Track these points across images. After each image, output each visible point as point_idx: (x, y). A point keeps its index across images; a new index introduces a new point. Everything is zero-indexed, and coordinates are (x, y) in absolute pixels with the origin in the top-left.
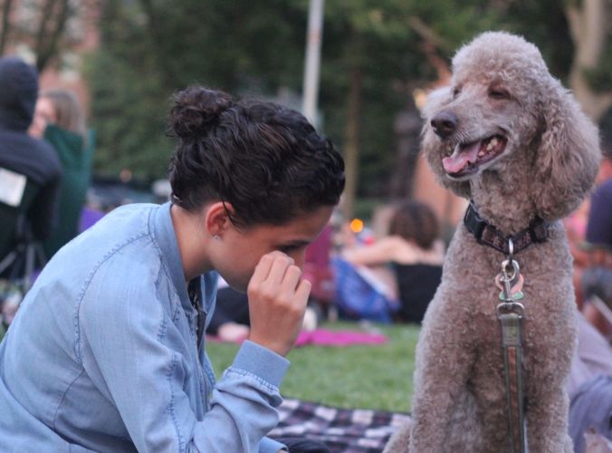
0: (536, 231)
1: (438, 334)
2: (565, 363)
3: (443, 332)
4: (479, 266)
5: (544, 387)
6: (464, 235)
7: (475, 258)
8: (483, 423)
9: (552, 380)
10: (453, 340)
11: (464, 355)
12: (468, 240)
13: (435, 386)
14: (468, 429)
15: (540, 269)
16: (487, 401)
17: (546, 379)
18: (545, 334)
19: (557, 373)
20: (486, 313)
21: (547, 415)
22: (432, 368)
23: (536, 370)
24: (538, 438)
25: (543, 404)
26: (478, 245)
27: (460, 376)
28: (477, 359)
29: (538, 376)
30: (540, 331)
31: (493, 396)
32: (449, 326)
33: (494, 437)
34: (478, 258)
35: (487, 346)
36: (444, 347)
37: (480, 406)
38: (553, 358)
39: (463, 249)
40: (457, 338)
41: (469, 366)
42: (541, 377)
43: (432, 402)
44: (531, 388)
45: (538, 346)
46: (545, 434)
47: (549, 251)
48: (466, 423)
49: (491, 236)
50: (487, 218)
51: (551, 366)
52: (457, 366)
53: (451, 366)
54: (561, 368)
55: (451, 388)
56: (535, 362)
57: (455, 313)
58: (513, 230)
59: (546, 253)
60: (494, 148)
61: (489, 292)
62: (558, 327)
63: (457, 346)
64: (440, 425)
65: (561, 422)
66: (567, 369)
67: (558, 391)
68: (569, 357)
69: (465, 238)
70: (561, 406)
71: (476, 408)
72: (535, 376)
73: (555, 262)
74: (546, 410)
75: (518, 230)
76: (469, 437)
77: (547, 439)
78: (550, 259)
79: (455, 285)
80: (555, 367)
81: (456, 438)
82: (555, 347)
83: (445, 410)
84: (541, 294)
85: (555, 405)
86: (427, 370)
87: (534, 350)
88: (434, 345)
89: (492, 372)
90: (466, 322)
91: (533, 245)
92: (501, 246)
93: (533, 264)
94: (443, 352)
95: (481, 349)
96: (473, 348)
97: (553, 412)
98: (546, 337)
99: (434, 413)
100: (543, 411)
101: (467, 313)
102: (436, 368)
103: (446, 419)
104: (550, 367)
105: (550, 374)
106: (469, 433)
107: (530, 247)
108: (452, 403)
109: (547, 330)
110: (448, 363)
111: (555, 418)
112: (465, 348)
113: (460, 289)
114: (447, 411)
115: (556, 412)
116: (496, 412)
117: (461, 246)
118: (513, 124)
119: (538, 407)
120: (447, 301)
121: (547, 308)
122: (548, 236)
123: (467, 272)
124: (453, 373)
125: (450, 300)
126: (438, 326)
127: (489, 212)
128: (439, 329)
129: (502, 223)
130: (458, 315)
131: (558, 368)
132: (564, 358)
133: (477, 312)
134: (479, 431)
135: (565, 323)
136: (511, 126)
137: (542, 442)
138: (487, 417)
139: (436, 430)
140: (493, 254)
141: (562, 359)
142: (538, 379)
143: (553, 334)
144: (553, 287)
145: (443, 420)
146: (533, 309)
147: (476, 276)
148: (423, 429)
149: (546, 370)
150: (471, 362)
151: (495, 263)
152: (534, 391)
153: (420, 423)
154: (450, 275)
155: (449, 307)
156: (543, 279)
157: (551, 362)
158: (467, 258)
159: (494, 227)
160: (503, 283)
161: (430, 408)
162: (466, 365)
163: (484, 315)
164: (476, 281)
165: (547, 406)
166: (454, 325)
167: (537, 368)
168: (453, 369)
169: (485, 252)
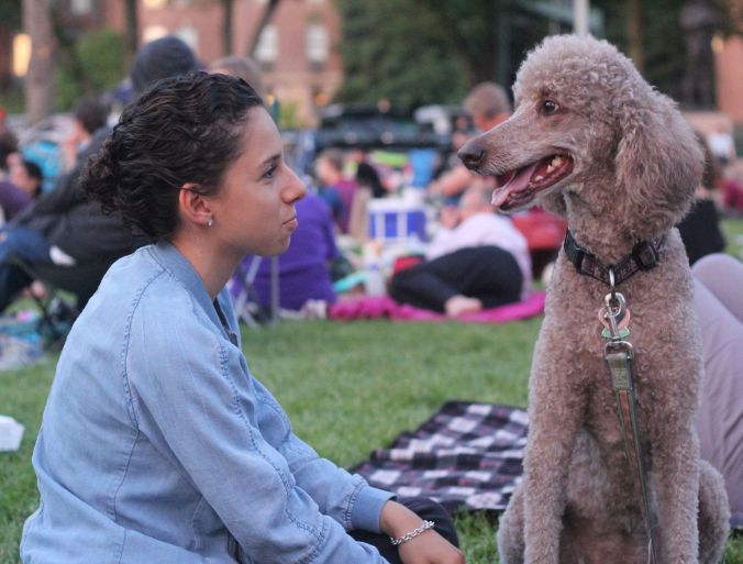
0: (641, 257)
1: (541, 377)
2: (689, 398)
3: (546, 374)
4: (580, 298)
5: (668, 428)
6: (564, 264)
7: (576, 290)
8: (608, 468)
9: (676, 419)
10: (559, 382)
11: (573, 398)
12: (567, 270)
13: (544, 436)
14: (594, 474)
15: (650, 297)
16: (609, 444)
17: (668, 418)
18: (662, 367)
19: (681, 411)
20: (591, 351)
21: (674, 460)
22: (540, 415)
23: (656, 408)
24: (667, 487)
25: (668, 447)
26: (578, 275)
27: (571, 422)
28: (589, 399)
29: (659, 416)
30: (654, 364)
31: (612, 438)
32: (553, 367)
33: (624, 481)
34: (580, 289)
35: (598, 385)
36: (550, 391)
37: (602, 449)
38: (675, 395)
39: (563, 280)
40: (564, 379)
41: (581, 409)
42: (663, 416)
43: (542, 453)
44: (653, 430)
45: (654, 381)
46: (673, 482)
47: (659, 276)
48: (591, 467)
49: (591, 266)
50: (584, 245)
51: (673, 403)
52: (566, 411)
53: (560, 412)
54: (685, 404)
55: (563, 437)
56: (653, 399)
57: (557, 352)
58: (612, 256)
59: (656, 279)
60: (557, 169)
61: (591, 327)
62: (675, 360)
63: (564, 389)
64: (554, 479)
65: (690, 466)
66: (694, 406)
67: (685, 431)
68: (694, 391)
69: (565, 267)
70: (689, 448)
71: (598, 453)
72: (656, 416)
73: (666, 287)
74: (672, 455)
75: (619, 258)
76: (597, 482)
77: (676, 487)
78: (660, 285)
79: (554, 320)
80: (677, 403)
81: (582, 484)
82: (675, 381)
83: (557, 463)
84: (652, 325)
85: (683, 447)
86: (535, 418)
87: (650, 386)
88: (539, 389)
89: (607, 412)
90: (570, 361)
91: (640, 272)
92: (602, 276)
93: (641, 292)
94: (550, 396)
95: (592, 387)
96: (582, 389)
97: (680, 456)
98: (662, 372)
99: (545, 465)
100: (668, 455)
101: (570, 351)
102: (543, 415)
103: (560, 471)
104: (671, 404)
105: (672, 413)
106: (596, 478)
107: (636, 275)
108: (566, 452)
109: (664, 363)
110: (556, 408)
111: (683, 462)
112: (573, 390)
113: (560, 325)
114: (560, 463)
115: (684, 456)
116: (620, 454)
117: (561, 276)
118: (574, 139)
119: (663, 451)
120: (549, 339)
121: (661, 339)
122: (657, 259)
123: (568, 306)
124: (563, 419)
125: (551, 337)
126: (541, 367)
127: (584, 238)
128: (543, 370)
129: (600, 250)
130: (562, 353)
131: (681, 405)
132: (687, 393)
133: (580, 349)
134: (605, 475)
135: (685, 354)
136: (572, 143)
137: (670, 490)
138: (611, 460)
139: (550, 485)
140: (595, 284)
141: (686, 395)
142: (659, 419)
143: (671, 367)
144: (664, 317)
145: (556, 474)
146: (644, 341)
147: (578, 310)
148: (535, 484)
149: (667, 408)
150: (583, 404)
151: (597, 295)
152: (657, 433)
153: (532, 478)
154: (551, 310)
155: (551, 345)
156: (653, 308)
157: (672, 399)
158: (567, 289)
159: (593, 256)
160: (607, 320)
161: (541, 461)
162: (577, 408)
163: (589, 352)
164: (577, 314)
165: (673, 449)
166: (558, 366)
167: (657, 407)
168: (563, 414)
169: (586, 283)
